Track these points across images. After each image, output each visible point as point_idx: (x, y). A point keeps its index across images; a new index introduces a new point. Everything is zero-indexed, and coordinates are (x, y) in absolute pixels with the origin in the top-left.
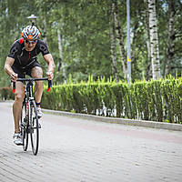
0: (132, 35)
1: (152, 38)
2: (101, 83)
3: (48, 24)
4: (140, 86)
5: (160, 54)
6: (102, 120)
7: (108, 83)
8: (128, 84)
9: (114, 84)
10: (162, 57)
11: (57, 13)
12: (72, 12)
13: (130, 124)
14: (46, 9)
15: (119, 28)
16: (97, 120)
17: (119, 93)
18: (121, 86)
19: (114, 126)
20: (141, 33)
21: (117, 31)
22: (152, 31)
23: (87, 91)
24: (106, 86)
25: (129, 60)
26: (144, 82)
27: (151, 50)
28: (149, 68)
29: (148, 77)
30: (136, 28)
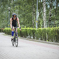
1: (44, 16)
5: (47, 20)
9: (32, 29)
11: (17, 7)
12: (21, 7)
13: (36, 41)
15: (35, 12)
17: (34, 32)
18: (34, 30)
20: (41, 14)
21: (34, 13)
24: (30, 29)
27: (44, 19)
30: (40, 12)
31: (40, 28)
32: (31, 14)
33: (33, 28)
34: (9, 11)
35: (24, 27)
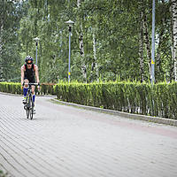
0: (158, 41)
2: (127, 82)
3: (84, 28)
4: (162, 87)
6: (126, 116)
8: (151, 84)
9: (139, 84)
11: (92, 19)
12: (105, 18)
13: (151, 121)
15: (146, 34)
16: (122, 115)
17: (143, 92)
18: (144, 86)
20: (166, 39)
21: (145, 37)
22: (175, 37)
24: (132, 85)
27: (174, 54)
28: (172, 70)
30: (162, 34)
31: (163, 80)
32: (134, 40)
33: (141, 82)
34: (70, 30)
35: (114, 80)
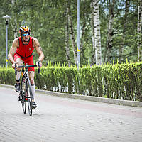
0: (81, 32)
1: (96, 34)
2: (57, 67)
3: (18, 22)
4: (86, 70)
5: (102, 46)
6: (57, 95)
7: (62, 67)
8: (77, 69)
10: (103, 48)
11: (25, 14)
12: (36, 13)
14: (17, 11)
15: (71, 26)
16: (54, 95)
18: (72, 70)
19: (66, 99)
20: (88, 30)
21: (70, 29)
22: (96, 29)
23: (46, 73)
24: (61, 69)
25: (78, 51)
26: (89, 67)
27: (95, 43)
28: (93, 56)
29: (93, 63)
32: (61, 32)
35: (46, 65)
